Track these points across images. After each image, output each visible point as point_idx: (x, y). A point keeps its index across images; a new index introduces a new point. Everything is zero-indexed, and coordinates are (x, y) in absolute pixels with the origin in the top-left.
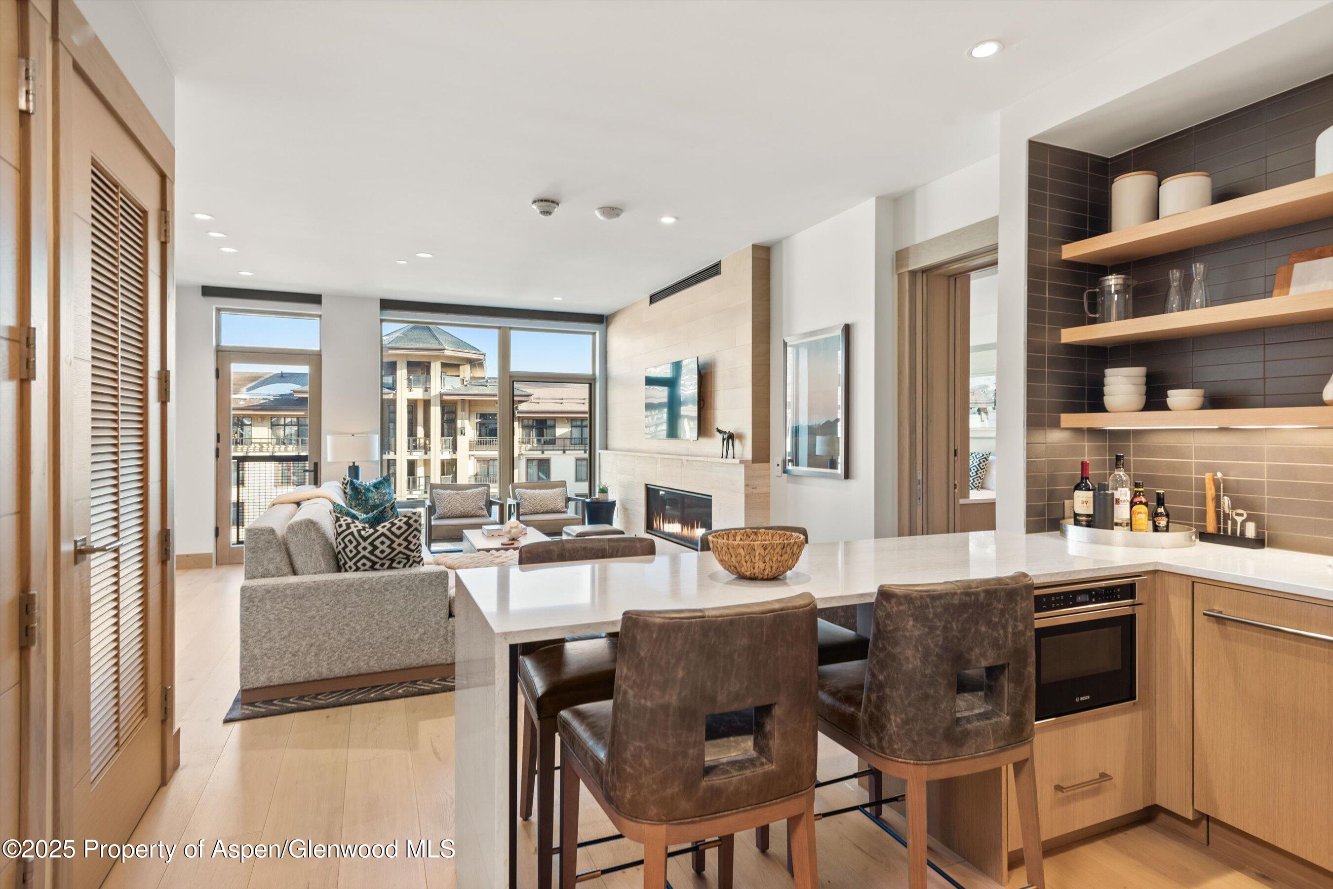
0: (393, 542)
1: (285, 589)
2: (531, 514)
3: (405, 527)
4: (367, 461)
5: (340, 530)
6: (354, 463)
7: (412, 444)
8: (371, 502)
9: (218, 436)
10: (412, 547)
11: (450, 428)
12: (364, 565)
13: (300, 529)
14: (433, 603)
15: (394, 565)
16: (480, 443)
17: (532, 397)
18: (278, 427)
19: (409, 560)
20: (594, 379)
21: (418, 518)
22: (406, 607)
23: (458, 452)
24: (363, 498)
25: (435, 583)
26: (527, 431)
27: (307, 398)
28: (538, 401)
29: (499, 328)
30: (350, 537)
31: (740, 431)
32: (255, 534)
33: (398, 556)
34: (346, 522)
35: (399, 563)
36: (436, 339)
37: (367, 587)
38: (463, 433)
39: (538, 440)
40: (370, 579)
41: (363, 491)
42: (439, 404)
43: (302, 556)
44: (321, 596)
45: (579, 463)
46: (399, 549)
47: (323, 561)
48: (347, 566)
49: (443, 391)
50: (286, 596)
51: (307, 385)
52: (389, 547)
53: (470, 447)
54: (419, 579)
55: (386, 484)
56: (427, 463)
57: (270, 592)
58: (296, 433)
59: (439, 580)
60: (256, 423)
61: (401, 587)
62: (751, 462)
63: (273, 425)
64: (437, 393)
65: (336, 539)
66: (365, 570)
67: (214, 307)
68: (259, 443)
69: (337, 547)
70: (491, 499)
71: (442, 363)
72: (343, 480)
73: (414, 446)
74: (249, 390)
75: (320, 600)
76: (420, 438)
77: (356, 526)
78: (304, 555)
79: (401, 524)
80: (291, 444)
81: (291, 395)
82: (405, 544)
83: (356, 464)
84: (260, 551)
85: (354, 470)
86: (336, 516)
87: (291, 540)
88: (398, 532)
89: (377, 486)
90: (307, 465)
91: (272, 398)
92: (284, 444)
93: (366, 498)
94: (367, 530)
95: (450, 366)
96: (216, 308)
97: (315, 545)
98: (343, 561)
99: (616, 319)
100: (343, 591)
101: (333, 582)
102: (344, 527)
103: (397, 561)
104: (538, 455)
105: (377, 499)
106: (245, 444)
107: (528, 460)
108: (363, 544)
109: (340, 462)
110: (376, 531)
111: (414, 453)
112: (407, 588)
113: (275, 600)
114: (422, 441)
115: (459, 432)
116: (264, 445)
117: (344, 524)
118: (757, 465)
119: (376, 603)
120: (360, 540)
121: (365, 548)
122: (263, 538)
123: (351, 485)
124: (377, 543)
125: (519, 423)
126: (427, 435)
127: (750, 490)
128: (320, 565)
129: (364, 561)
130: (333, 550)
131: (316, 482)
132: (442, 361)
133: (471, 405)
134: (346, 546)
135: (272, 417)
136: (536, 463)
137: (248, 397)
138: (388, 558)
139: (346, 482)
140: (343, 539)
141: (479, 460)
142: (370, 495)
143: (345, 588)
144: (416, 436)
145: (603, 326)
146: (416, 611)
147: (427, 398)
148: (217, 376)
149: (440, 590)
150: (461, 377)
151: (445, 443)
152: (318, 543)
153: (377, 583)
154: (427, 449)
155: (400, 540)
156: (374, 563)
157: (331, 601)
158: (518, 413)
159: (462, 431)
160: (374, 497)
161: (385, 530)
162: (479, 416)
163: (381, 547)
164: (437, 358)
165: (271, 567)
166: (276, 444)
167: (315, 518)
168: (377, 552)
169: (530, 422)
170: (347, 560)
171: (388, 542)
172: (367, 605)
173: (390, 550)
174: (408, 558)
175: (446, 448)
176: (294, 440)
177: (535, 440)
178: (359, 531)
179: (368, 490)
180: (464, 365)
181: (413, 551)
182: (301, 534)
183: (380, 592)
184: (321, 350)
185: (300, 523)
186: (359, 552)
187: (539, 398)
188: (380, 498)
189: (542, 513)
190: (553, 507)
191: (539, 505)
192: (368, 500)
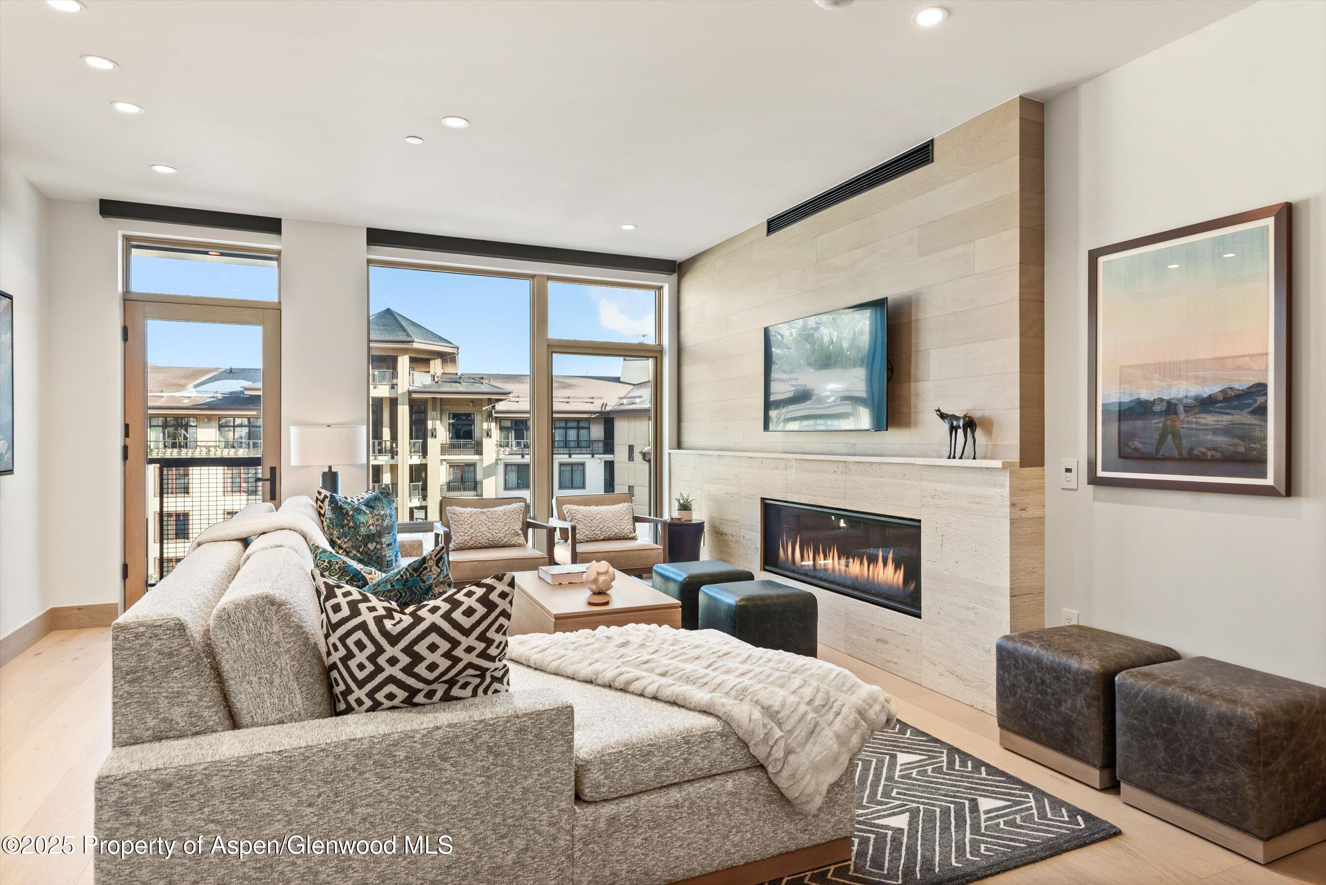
0: (455, 643)
1: (209, 777)
2: (588, 541)
3: (481, 610)
4: (350, 465)
5: (335, 618)
6: (330, 467)
7: (377, 448)
8: (363, 530)
9: (127, 427)
10: (493, 651)
11: (419, 431)
12: (391, 696)
13: (245, 619)
14: (545, 780)
15: (456, 692)
16: (453, 446)
17: (511, 395)
18: (227, 429)
19: (482, 676)
20: (661, 352)
21: (507, 589)
22: (487, 793)
23: (428, 457)
24: (351, 524)
25: (548, 734)
26: (504, 433)
27: (260, 396)
28: (517, 399)
29: (533, 277)
30: (359, 635)
31: (987, 413)
32: (137, 636)
33: (465, 674)
34: (349, 598)
35: (464, 686)
36: (404, 330)
37: (401, 754)
38: (434, 436)
39: (518, 443)
40: (408, 736)
41: (351, 513)
42: (407, 403)
43: (250, 682)
44: (295, 787)
45: (563, 468)
46: (467, 658)
47: (297, 692)
48: (351, 699)
49: (411, 388)
50: (210, 793)
51: (258, 381)
52: (447, 655)
53: (442, 451)
54: (514, 728)
55: (384, 500)
56: (394, 469)
57: (170, 785)
58: (247, 436)
59: (556, 727)
60: (202, 424)
61: (478, 748)
62: (1018, 465)
63: (220, 427)
64: (405, 390)
65: (327, 636)
66: (393, 708)
67: (120, 233)
68: (206, 447)
69: (329, 654)
70: (528, 520)
71: (410, 358)
72: (317, 494)
73: (379, 450)
74: (196, 386)
75: (293, 794)
76: (385, 441)
77: (372, 609)
78: (254, 679)
79: (471, 602)
80: (241, 447)
81: (242, 392)
82: (480, 646)
83: (333, 470)
84: (149, 677)
85: (331, 479)
86: (325, 583)
87: (225, 645)
88: (466, 622)
89: (370, 504)
90: (260, 471)
91: (220, 396)
92: (234, 447)
93: (355, 523)
94: (397, 616)
95: (420, 360)
96: (123, 236)
97: (279, 655)
98: (342, 687)
99: (697, 265)
100: (348, 770)
101: (323, 750)
102: (346, 612)
103: (461, 682)
104: (517, 459)
105: (373, 525)
106: (190, 448)
107: (506, 465)
108: (390, 651)
109: (308, 467)
110: (418, 620)
111: (380, 458)
112: (490, 750)
113: (183, 805)
114: (388, 444)
115: (429, 434)
116: (211, 449)
117: (343, 601)
118: (1027, 471)
119: (421, 791)
120: (383, 642)
121: (393, 661)
122: (156, 645)
123: (331, 502)
124: (421, 648)
125: (496, 424)
126: (394, 437)
127: (1019, 514)
128: (291, 702)
129: (391, 688)
130: (320, 658)
131: (274, 496)
132: (411, 355)
133: (442, 404)
134: (350, 655)
135: (220, 418)
136: (514, 468)
137: (194, 394)
138: (444, 678)
139: (321, 497)
140: (343, 639)
141: (452, 465)
142: (362, 518)
143: (352, 761)
144: (381, 438)
145: (675, 276)
146: (508, 801)
147: (394, 396)
148: (125, 338)
149: (559, 748)
150: (432, 372)
151: (414, 446)
152: (288, 651)
153: (425, 745)
154: (393, 453)
155: (471, 640)
156: (414, 692)
157: (319, 796)
158: (495, 412)
159: (432, 433)
160: (367, 522)
161: (437, 618)
162: (451, 416)
163: (430, 657)
164: (405, 351)
165: (178, 714)
166: (225, 447)
167: (279, 593)
168: (421, 669)
169: (508, 424)
170: (353, 685)
171: (445, 646)
172: (403, 797)
173: (449, 663)
174: (482, 672)
175: (415, 452)
176: (245, 443)
177: (514, 443)
178: (379, 620)
179: (358, 510)
180: (435, 359)
181: (492, 659)
182: (249, 632)
183: (431, 765)
184: (280, 303)
185: (245, 607)
186: (379, 669)
187: (518, 397)
188: (376, 523)
189: (603, 540)
190: (617, 531)
191: (599, 528)
192: (359, 527)
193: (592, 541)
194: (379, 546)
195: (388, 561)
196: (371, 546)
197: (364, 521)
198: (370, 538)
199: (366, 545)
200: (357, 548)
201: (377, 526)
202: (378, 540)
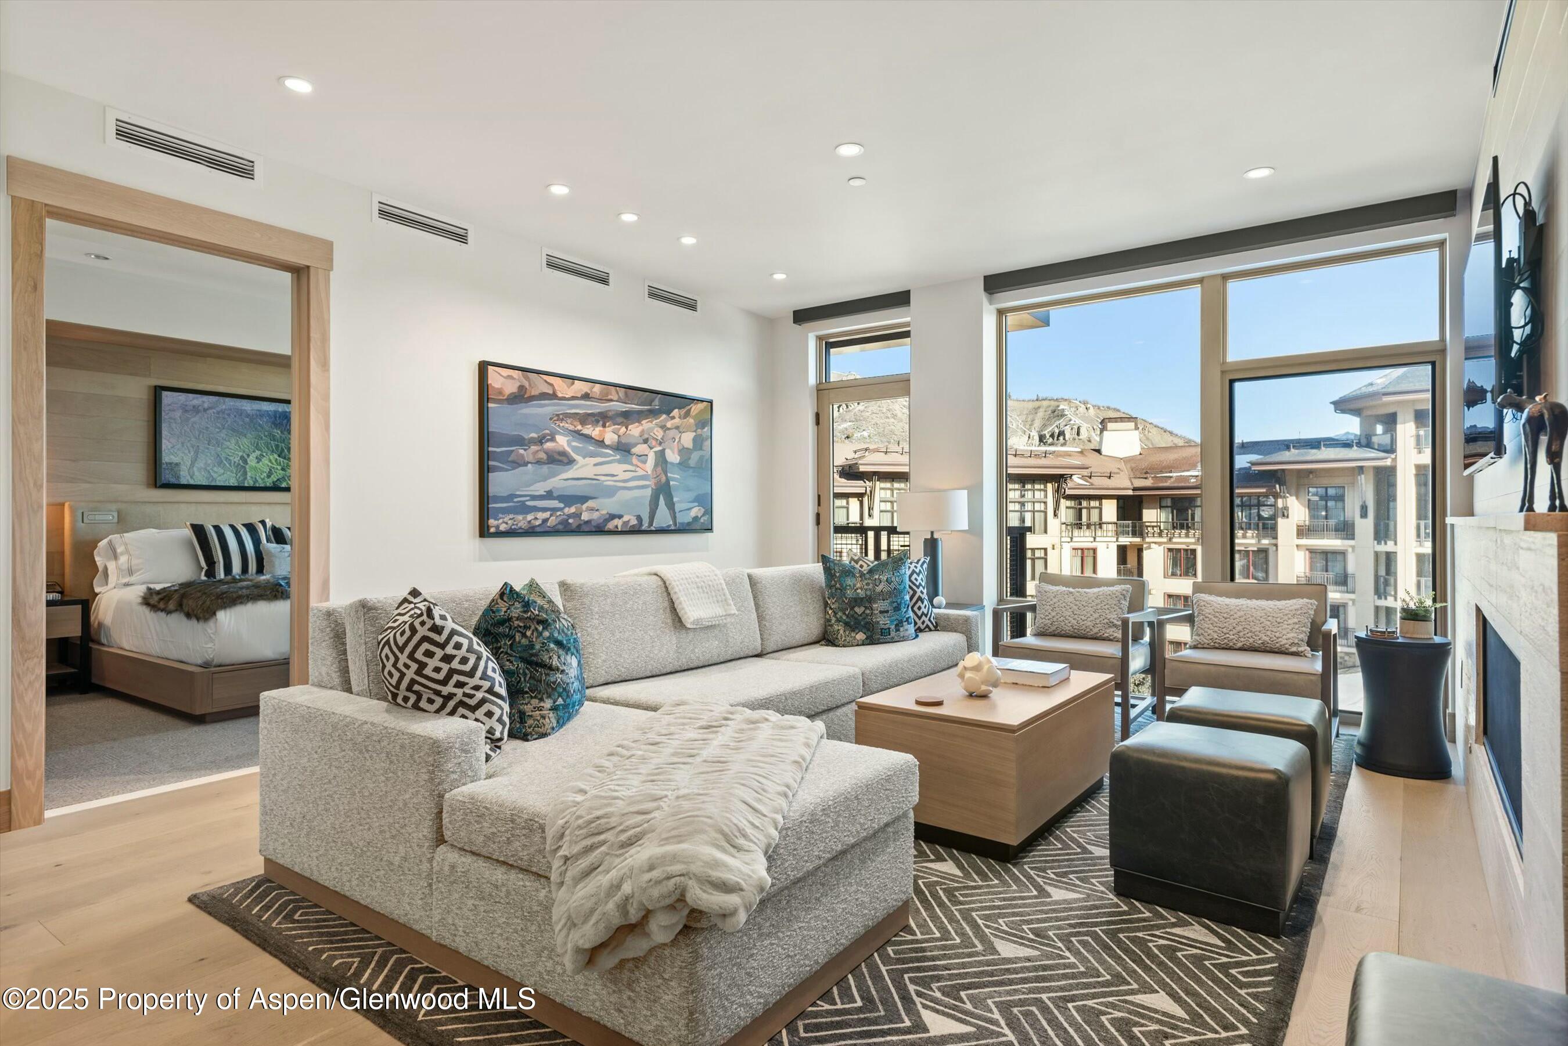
6: (932, 533)
20: (1443, 351)
29: (1200, 281)
83: (935, 536)
85: (931, 546)
96: (816, 337)
148: (818, 423)
188: (866, 587)
189: (1241, 649)
190: (1267, 639)
191: (1235, 631)
192: (845, 589)
193: (1223, 649)
194: (868, 612)
195: (882, 629)
196: (859, 610)
197: (851, 584)
198: (857, 601)
199: (852, 608)
200: (843, 611)
201: (866, 590)
202: (867, 605)
